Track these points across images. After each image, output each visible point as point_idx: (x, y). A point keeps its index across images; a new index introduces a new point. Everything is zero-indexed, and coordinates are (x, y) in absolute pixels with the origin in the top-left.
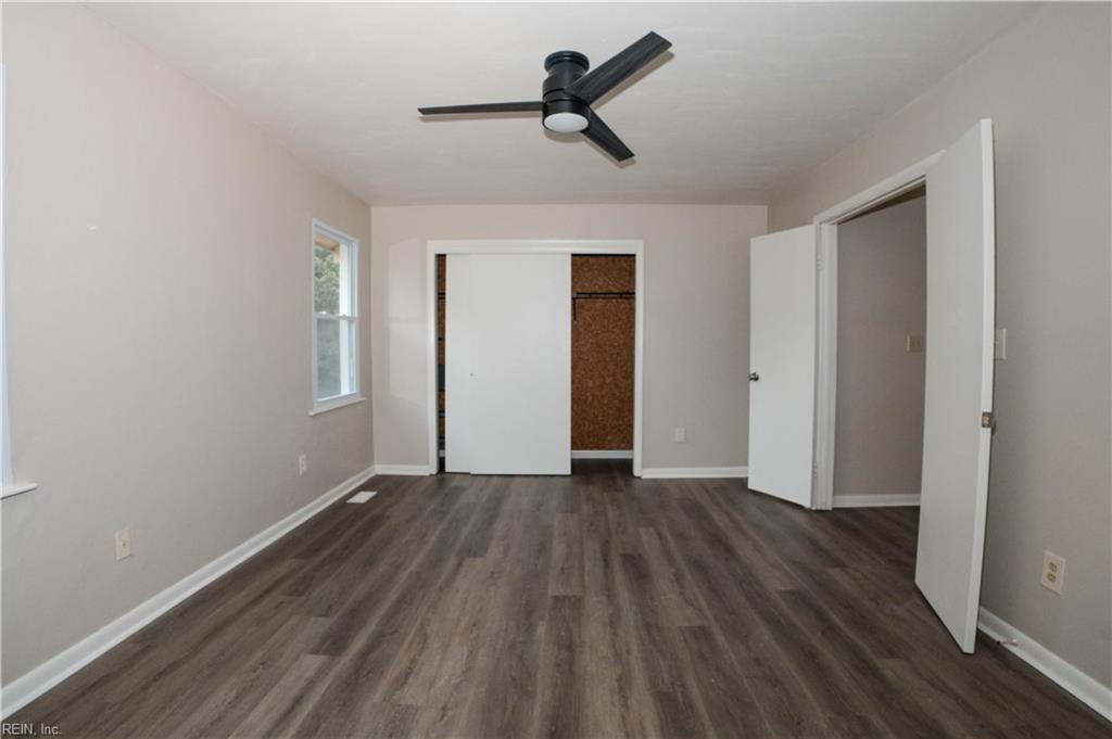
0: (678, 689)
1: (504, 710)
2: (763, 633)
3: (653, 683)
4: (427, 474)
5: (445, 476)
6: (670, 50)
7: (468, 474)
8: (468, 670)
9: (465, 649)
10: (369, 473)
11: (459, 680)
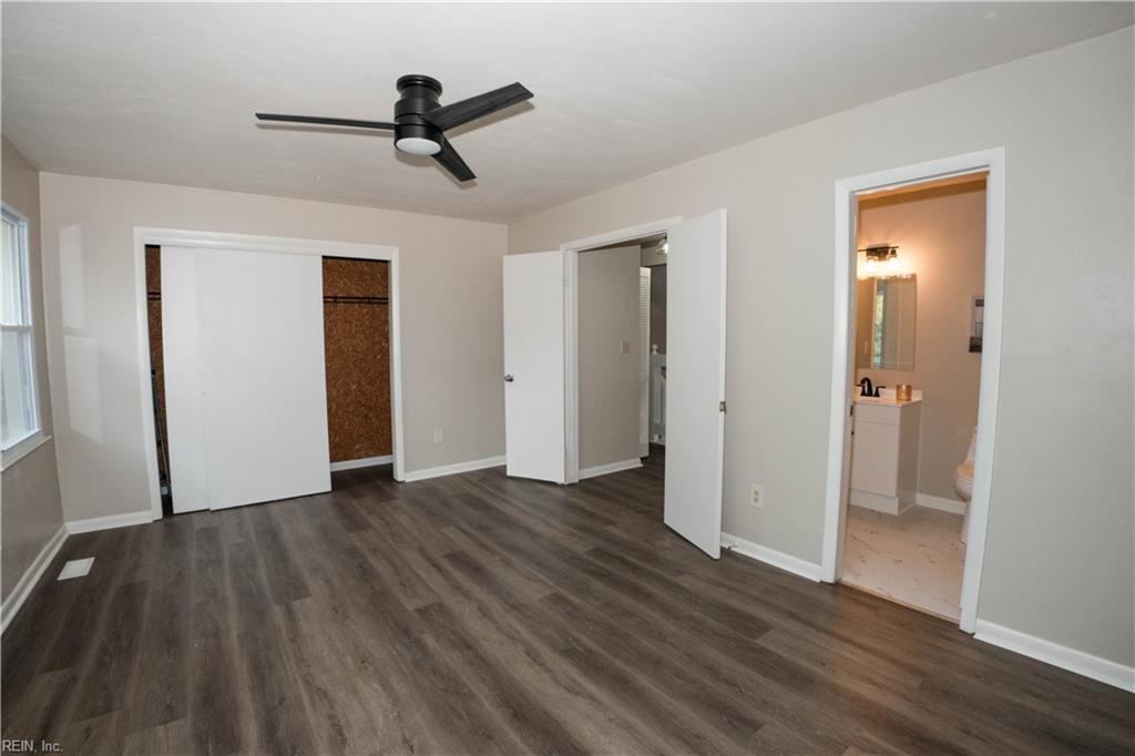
0: (574, 643)
1: (460, 717)
2: (597, 585)
3: (554, 647)
4: (150, 521)
5: (176, 519)
6: (530, 100)
7: (208, 510)
8: (396, 702)
9: (376, 686)
10: (61, 537)
11: (395, 713)
